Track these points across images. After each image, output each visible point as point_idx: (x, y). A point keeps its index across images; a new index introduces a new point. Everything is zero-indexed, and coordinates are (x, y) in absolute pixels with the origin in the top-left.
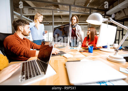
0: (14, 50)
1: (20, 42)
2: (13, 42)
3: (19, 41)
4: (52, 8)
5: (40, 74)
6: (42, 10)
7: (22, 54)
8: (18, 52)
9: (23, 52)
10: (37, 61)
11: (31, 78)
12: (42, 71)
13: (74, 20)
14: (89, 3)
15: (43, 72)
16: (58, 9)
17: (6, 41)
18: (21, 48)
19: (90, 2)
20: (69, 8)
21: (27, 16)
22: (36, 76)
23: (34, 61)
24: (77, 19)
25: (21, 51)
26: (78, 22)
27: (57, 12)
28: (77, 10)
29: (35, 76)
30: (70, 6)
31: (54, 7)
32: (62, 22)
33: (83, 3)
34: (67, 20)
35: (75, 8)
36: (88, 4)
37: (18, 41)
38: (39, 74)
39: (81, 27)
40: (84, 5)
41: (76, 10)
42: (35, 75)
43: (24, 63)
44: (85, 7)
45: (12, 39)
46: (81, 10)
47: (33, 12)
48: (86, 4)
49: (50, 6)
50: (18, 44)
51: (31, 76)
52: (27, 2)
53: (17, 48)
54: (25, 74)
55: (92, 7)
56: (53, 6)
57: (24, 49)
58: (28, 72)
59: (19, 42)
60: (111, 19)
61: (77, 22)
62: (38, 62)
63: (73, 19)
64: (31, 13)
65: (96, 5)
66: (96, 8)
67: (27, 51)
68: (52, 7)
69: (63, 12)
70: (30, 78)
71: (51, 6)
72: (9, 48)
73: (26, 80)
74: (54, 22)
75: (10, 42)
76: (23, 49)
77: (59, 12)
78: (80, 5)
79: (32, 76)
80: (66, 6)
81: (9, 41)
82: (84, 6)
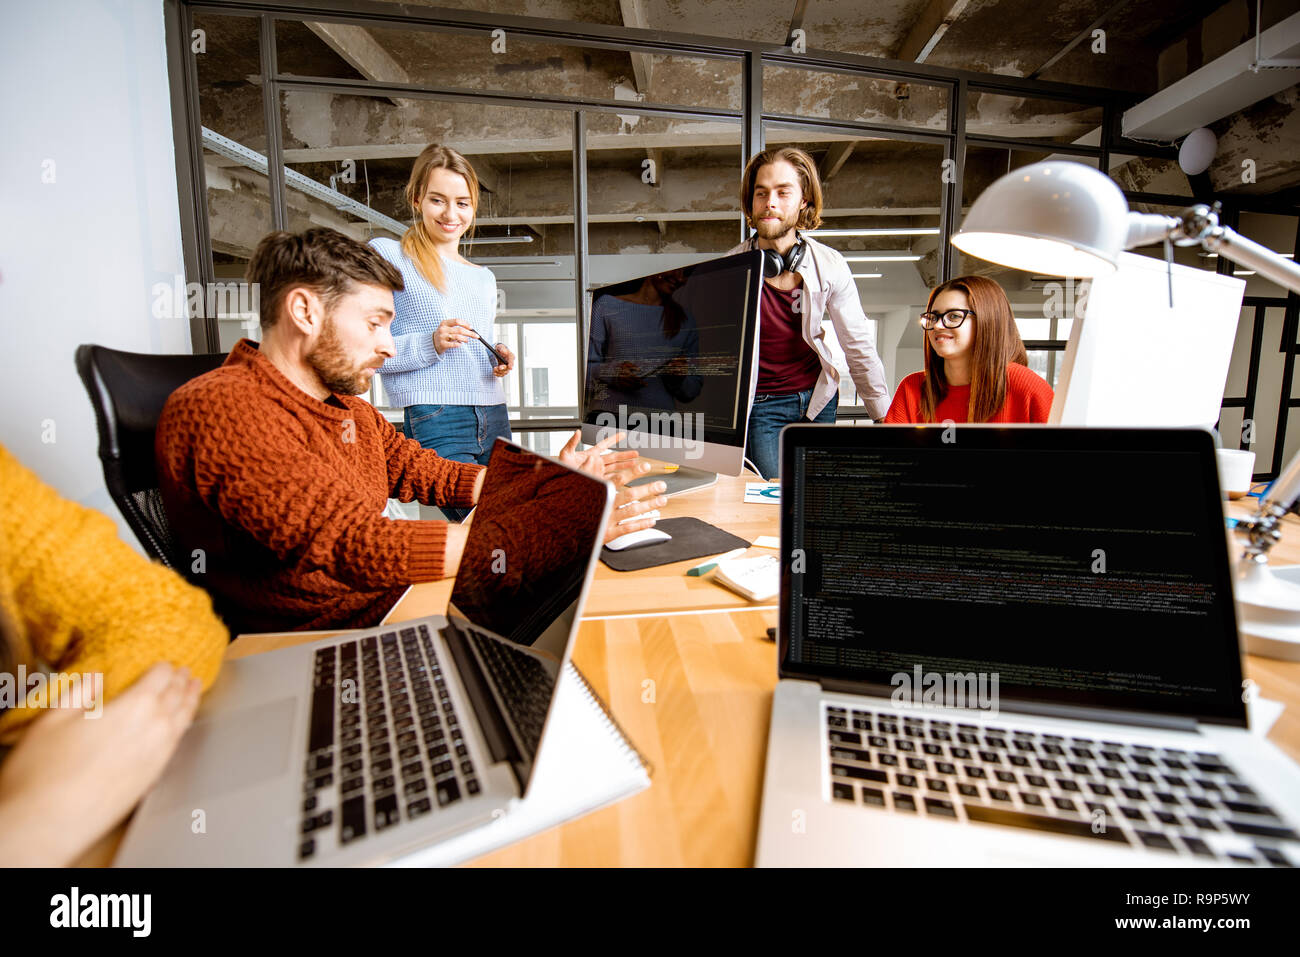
0: (248, 510)
1: (306, 429)
2: (240, 427)
3: (294, 414)
4: (560, 83)
5: (475, 789)
6: (464, 108)
7: (322, 552)
8: (287, 531)
9: (336, 535)
10: (443, 633)
11: (389, 823)
12: (495, 760)
13: (774, 199)
14: (943, 29)
15: (504, 770)
16: (623, 93)
17: (186, 424)
18: (314, 491)
19: (955, 12)
20: (738, 79)
21: (320, 171)
22: (442, 804)
23: (424, 630)
24: (806, 183)
25: (315, 523)
26: (820, 212)
27: (613, 126)
28: (822, 95)
29: (423, 807)
30: (748, 56)
31: (579, 71)
32: (661, 218)
33: (880, 22)
34: (712, 195)
35: (800, 84)
36: (936, 38)
37: (285, 417)
38: (462, 782)
39: (854, 267)
40: (886, 40)
41: (805, 94)
42: (431, 793)
43: (326, 655)
44: (897, 64)
45: (230, 401)
46: (854, 93)
47: (374, 126)
48: (909, 33)
49: (540, 65)
50: (285, 450)
51: (386, 806)
52: (326, 29)
53: (278, 494)
54: (338, 781)
55: (973, 60)
56: (571, 65)
57: (337, 505)
58: (365, 756)
59: (298, 429)
60: (1214, 218)
61: (805, 220)
62: (457, 645)
63: (767, 183)
64: (363, 135)
65: (1015, 45)
66: (1011, 69)
67: (363, 528)
68: (564, 74)
69: (677, 122)
70: (378, 828)
71: (557, 63)
72: (204, 491)
73: (344, 841)
74: (586, 219)
75: (217, 433)
76: (330, 506)
77: (631, 119)
78: (844, 43)
79: (402, 803)
80: (700, 65)
81: (211, 420)
82: (894, 52)
